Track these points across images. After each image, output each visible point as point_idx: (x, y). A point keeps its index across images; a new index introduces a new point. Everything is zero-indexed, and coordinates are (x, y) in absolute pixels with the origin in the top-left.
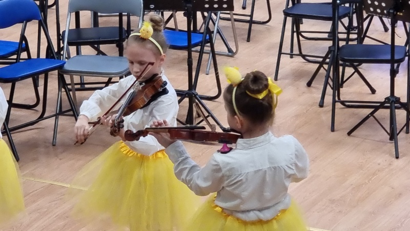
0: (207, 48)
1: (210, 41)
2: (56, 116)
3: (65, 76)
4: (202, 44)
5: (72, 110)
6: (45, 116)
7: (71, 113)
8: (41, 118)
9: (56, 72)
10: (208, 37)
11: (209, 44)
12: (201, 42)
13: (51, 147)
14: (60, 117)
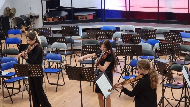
0: (61, 73)
1: (61, 71)
2: (23, 91)
3: (25, 81)
4: (59, 72)
5: (27, 89)
6: (20, 91)
7: (27, 90)
8: (19, 92)
9: (22, 80)
10: (61, 70)
11: (61, 72)
12: (59, 71)
13: (22, 99)
14: (24, 91)
